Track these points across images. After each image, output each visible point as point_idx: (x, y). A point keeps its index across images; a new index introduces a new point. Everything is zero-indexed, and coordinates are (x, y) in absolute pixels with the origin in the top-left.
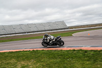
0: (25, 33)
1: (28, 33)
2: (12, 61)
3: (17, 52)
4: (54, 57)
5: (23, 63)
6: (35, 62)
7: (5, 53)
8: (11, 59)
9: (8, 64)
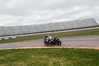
0: (54, 31)
1: (56, 31)
2: (44, 57)
3: (48, 49)
4: (86, 57)
5: (54, 59)
6: (65, 59)
7: (38, 49)
8: (43, 55)
9: (41, 59)
